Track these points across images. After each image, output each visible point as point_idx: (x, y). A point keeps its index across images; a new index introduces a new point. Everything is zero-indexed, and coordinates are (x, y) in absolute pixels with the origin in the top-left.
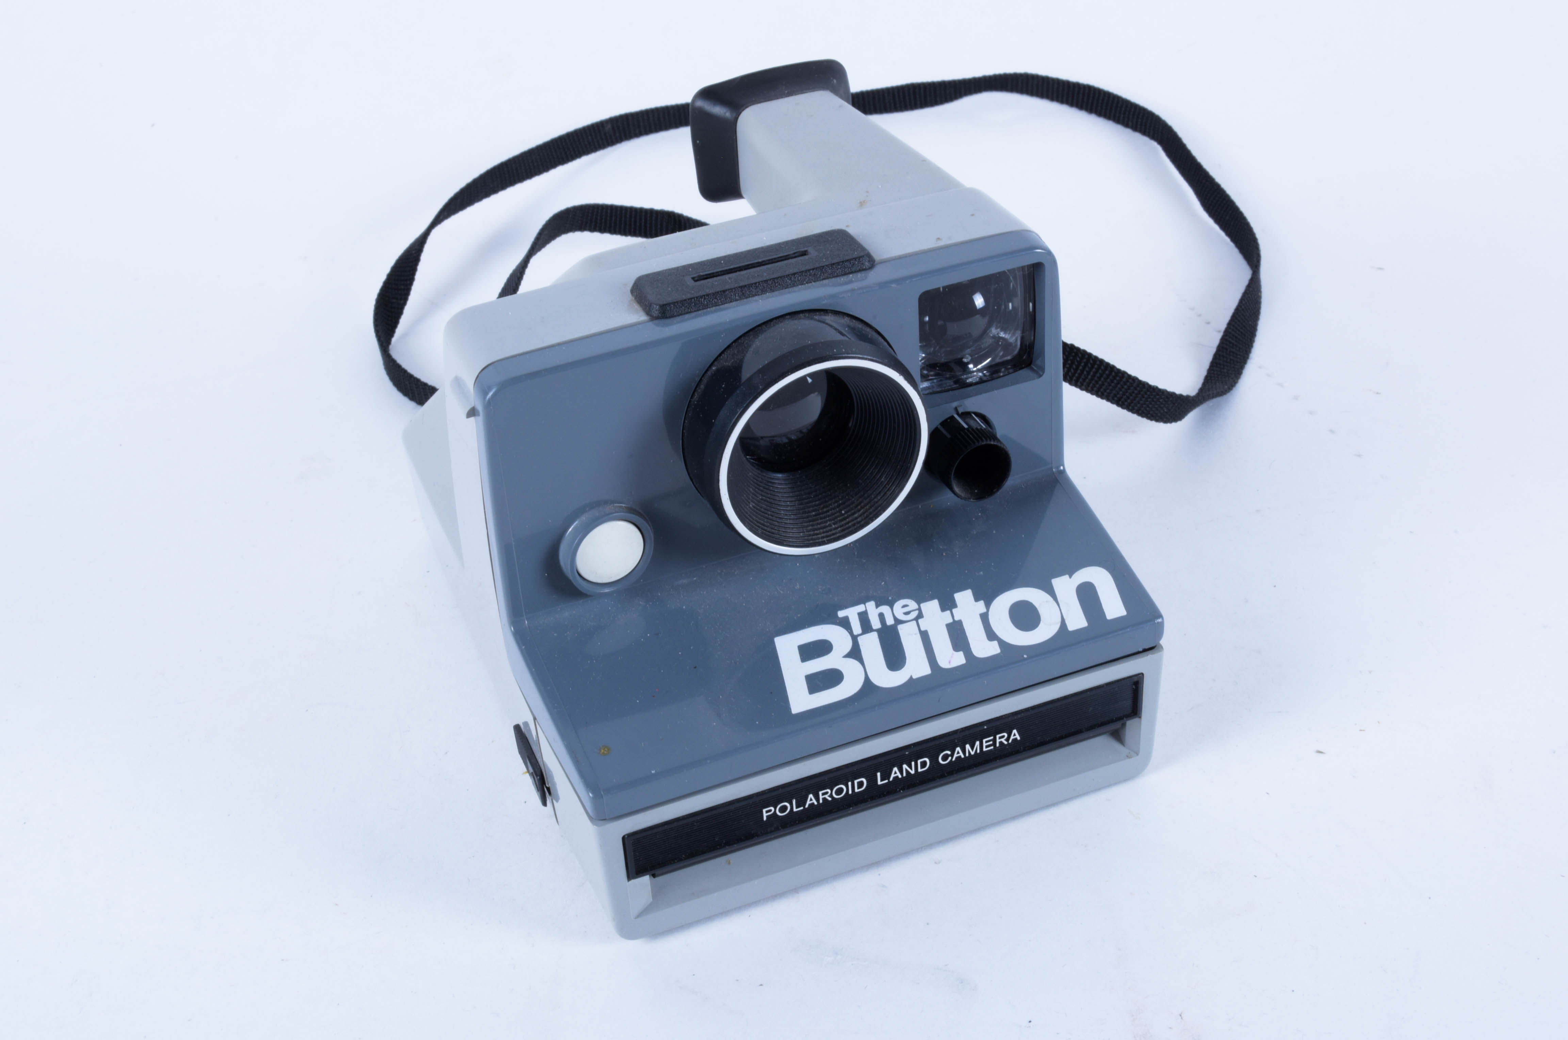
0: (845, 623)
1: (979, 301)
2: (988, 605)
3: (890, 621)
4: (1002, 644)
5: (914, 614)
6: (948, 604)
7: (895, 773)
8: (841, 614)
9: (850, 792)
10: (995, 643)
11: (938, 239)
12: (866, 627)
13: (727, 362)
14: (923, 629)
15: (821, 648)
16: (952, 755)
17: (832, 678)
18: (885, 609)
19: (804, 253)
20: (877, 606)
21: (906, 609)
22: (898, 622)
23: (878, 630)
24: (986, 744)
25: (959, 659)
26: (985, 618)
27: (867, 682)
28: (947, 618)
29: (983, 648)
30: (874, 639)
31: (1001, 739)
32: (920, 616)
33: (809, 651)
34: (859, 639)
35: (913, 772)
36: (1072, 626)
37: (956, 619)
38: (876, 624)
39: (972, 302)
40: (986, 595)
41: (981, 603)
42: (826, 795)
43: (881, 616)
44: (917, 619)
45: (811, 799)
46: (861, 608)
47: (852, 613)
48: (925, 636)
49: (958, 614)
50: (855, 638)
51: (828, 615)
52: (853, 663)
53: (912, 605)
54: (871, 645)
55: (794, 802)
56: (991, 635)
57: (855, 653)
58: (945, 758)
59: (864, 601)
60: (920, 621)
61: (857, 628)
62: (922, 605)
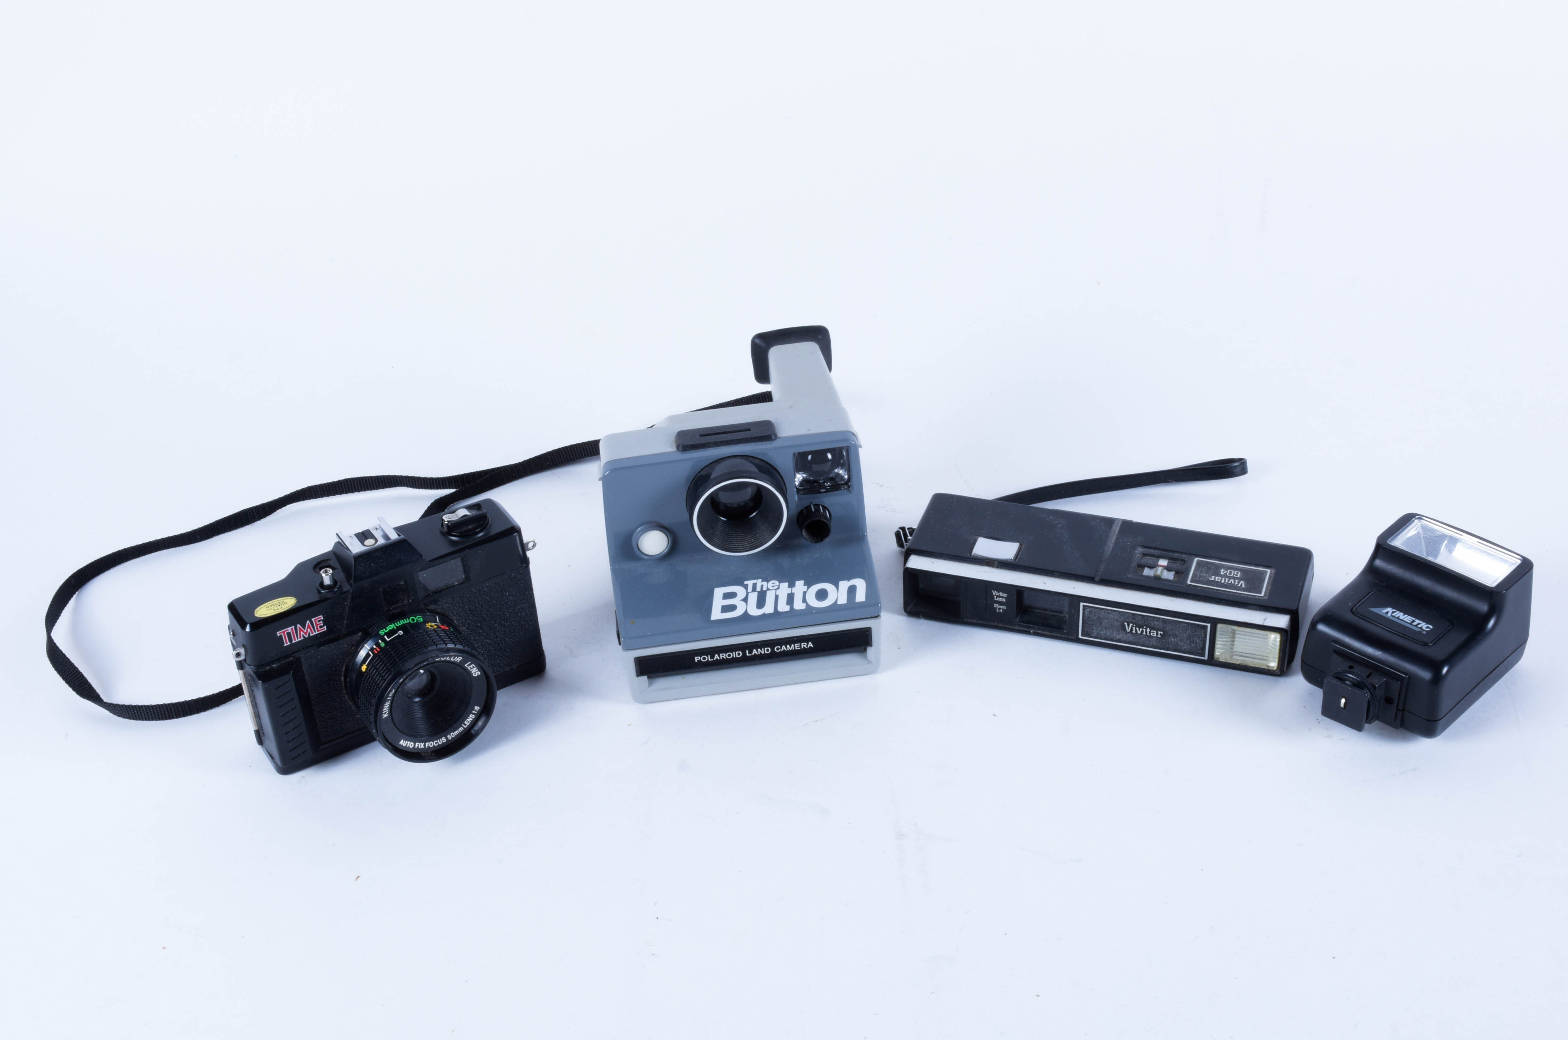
0: (746, 587)
1: (830, 456)
2: (808, 588)
3: (765, 589)
4: (808, 605)
5: (777, 587)
6: (792, 585)
7: (755, 652)
8: (746, 582)
9: (734, 656)
10: (805, 604)
11: (809, 430)
12: (754, 589)
13: (704, 473)
14: (777, 594)
15: (732, 595)
16: (781, 648)
17: (733, 608)
18: (765, 583)
19: (749, 430)
20: (762, 581)
21: (774, 585)
22: (768, 589)
23: (759, 592)
24: (797, 646)
25: (787, 608)
26: (805, 593)
27: (746, 612)
28: (789, 591)
29: (799, 605)
30: (755, 595)
31: (804, 645)
32: (778, 588)
33: (727, 596)
34: (749, 594)
35: (763, 653)
36: (839, 602)
37: (793, 592)
38: (759, 589)
39: (827, 457)
40: (809, 584)
41: (806, 587)
42: (723, 656)
43: (762, 586)
44: (776, 590)
45: (716, 657)
46: (755, 581)
47: (750, 583)
48: (777, 597)
49: (794, 590)
50: (747, 593)
51: (740, 582)
52: (744, 603)
53: (777, 583)
54: (753, 598)
55: (709, 656)
56: (804, 600)
57: (745, 600)
58: (778, 649)
59: (757, 578)
60: (777, 590)
61: (750, 589)
62: (781, 584)
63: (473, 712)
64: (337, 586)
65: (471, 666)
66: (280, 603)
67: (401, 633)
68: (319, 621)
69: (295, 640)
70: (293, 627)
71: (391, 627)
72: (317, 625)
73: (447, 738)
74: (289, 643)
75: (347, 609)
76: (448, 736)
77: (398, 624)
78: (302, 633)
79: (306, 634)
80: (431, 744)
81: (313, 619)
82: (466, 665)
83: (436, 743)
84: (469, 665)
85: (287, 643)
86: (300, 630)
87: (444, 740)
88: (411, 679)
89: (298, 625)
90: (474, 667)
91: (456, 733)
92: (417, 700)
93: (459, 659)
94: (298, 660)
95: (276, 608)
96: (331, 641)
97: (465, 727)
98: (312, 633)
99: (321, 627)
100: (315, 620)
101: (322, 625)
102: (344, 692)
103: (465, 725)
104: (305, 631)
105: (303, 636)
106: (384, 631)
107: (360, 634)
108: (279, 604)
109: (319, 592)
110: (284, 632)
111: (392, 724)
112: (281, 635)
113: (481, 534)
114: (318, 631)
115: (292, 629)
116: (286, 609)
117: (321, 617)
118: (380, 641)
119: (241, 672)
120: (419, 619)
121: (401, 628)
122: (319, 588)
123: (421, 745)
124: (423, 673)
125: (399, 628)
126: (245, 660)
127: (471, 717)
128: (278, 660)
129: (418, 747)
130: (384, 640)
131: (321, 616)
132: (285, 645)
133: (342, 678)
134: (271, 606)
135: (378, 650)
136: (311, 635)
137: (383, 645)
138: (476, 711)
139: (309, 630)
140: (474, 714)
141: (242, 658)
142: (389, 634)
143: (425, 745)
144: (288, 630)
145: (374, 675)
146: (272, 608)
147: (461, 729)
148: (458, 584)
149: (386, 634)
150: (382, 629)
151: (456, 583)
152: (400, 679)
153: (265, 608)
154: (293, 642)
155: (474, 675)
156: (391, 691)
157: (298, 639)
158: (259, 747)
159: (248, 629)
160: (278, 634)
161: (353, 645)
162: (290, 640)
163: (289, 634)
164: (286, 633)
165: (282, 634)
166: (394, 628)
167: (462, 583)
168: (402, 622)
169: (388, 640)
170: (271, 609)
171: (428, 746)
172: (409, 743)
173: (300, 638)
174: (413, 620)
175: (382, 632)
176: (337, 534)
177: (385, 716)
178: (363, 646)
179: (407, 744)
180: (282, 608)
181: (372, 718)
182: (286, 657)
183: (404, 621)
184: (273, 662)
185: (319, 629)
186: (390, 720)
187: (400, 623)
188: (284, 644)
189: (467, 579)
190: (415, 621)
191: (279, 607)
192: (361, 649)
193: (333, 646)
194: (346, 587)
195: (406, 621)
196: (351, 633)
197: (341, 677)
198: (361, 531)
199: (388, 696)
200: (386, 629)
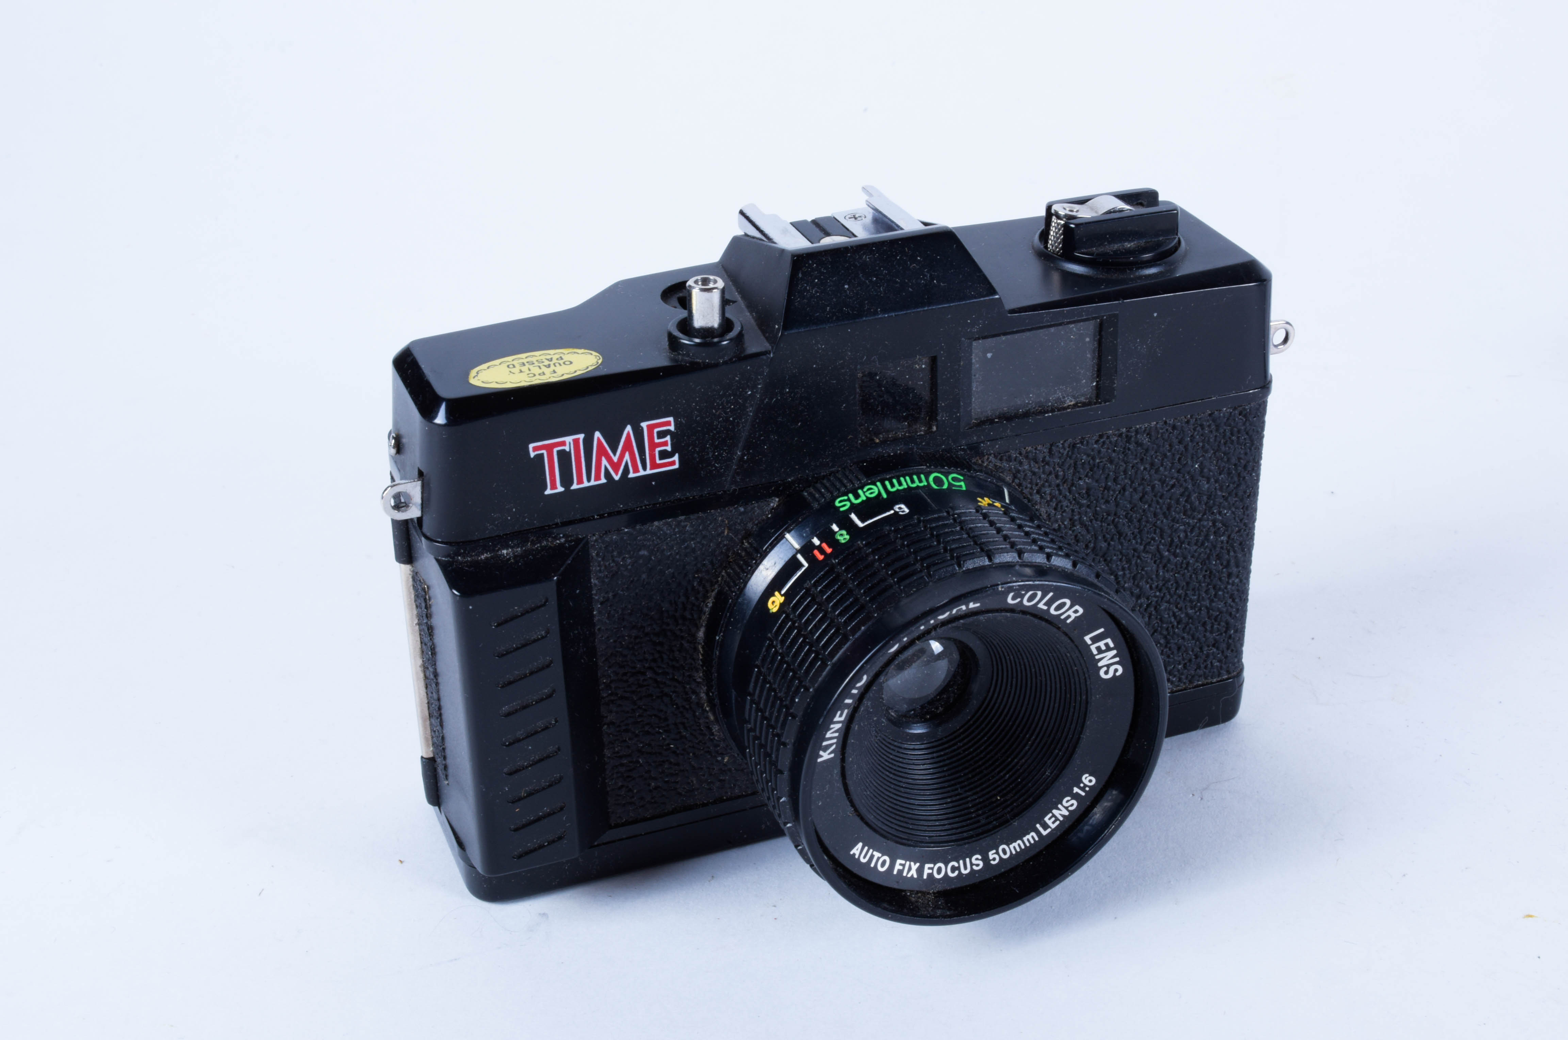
63: (1076, 790)
64: (733, 334)
65: (1101, 644)
66: (551, 360)
67: (903, 509)
68: (661, 435)
69: (580, 481)
70: (581, 436)
71: (872, 491)
72: (653, 446)
73: (985, 859)
74: (560, 489)
75: (750, 411)
76: (991, 854)
77: (893, 486)
78: (604, 462)
79: (616, 467)
80: (939, 871)
81: (644, 425)
82: (1087, 639)
83: (954, 869)
84: (1095, 640)
85: (554, 488)
86: (602, 452)
87: (977, 862)
88: (901, 668)
89: (597, 434)
90: (1108, 649)
91: (1016, 846)
92: (918, 730)
93: (1071, 612)
94: (580, 546)
95: (536, 370)
96: (689, 508)
97: (1045, 833)
98: (636, 470)
99: (664, 455)
100: (651, 428)
101: (669, 448)
102: (699, 676)
103: (1045, 826)
104: (615, 459)
105: (608, 475)
106: (849, 500)
107: (774, 502)
108: (547, 363)
109: (673, 342)
110: (549, 448)
111: (839, 785)
112: (541, 456)
113: (1152, 271)
114: (654, 466)
115: (576, 442)
116: (565, 377)
117: (668, 424)
118: (835, 527)
119: (406, 569)
120: (955, 481)
121: (906, 496)
122: (677, 333)
123: (910, 869)
124: (940, 656)
125: (895, 498)
126: (420, 520)
127: (1067, 807)
128: (521, 536)
129: (900, 872)
130: (846, 524)
131: (671, 419)
132: (548, 492)
133: (701, 634)
134: (524, 364)
135: (829, 550)
136: (632, 475)
137: (843, 537)
138: (1083, 789)
139: (627, 457)
140: (1076, 797)
141: (414, 512)
142: (866, 509)
143: (920, 871)
144: (564, 444)
145: (808, 622)
146: (524, 369)
147: (1031, 838)
148: (1075, 405)
149: (854, 508)
150: (846, 494)
151: (1069, 402)
152: (887, 645)
153: (504, 366)
154: (575, 486)
155: (1102, 673)
156: (857, 677)
157: (589, 480)
158: (431, 810)
159: (441, 419)
160: (533, 449)
161: (748, 535)
162: (567, 480)
163: (564, 457)
164: (555, 450)
165: (544, 452)
166: (880, 494)
167: (1084, 404)
168: (906, 483)
169: (861, 525)
170: (521, 371)
171: (930, 876)
172: (877, 854)
173: (598, 478)
174: (937, 481)
175: (842, 504)
176: (742, 213)
177: (825, 756)
178: (781, 537)
179: (872, 856)
180: (554, 372)
181: (785, 760)
182: (543, 531)
183: (913, 481)
184: (503, 540)
185: (658, 461)
186: (837, 771)
187: (900, 484)
188: (546, 489)
189: (1102, 393)
190: (945, 486)
191: (544, 369)
192: (772, 546)
193: (688, 524)
194: (756, 344)
195: (917, 483)
196: (744, 496)
197: (698, 629)
198: (810, 216)
199: (846, 693)
200: (857, 496)
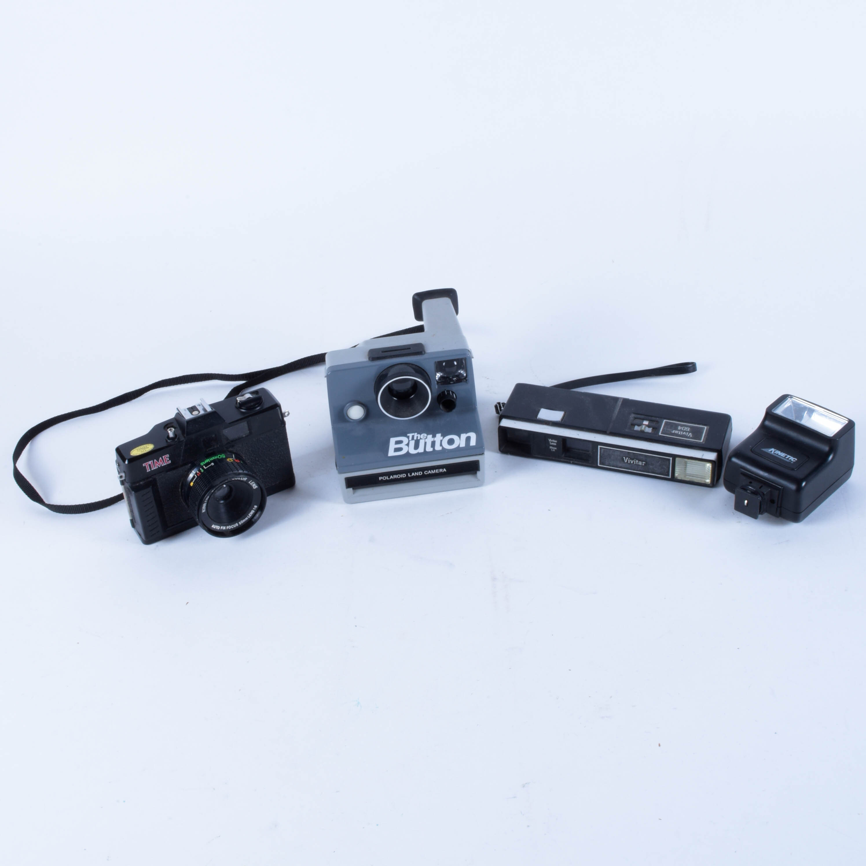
0: (408, 437)
1: (455, 363)
2: (443, 438)
3: (419, 438)
4: (443, 448)
5: (425, 438)
6: (434, 436)
7: (413, 474)
8: (408, 435)
9: (402, 477)
10: (441, 447)
11: (443, 349)
12: (413, 439)
13: (384, 373)
14: (426, 441)
15: (400, 442)
16: (428, 472)
17: (400, 449)
18: (419, 435)
19: (410, 349)
20: (417, 434)
21: (424, 436)
22: (421, 439)
23: (415, 440)
24: (437, 471)
25: (431, 450)
26: (441, 441)
27: (408, 452)
28: (432, 439)
29: (438, 448)
30: (413, 442)
31: (441, 470)
32: (426, 438)
33: (397, 442)
34: (410, 442)
35: (418, 475)
36: (461, 446)
37: (435, 440)
38: (415, 438)
39: (454, 364)
40: (444, 436)
41: (442, 437)
42: (395, 476)
43: (417, 437)
44: (425, 439)
45: (391, 477)
46: (413, 434)
47: (410, 435)
48: (425, 443)
49: (435, 439)
50: (409, 441)
51: (405, 435)
52: (407, 447)
53: (426, 435)
54: (412, 443)
55: (387, 477)
56: (441, 445)
57: (408, 445)
58: (426, 473)
59: (414, 432)
60: (426, 439)
61: (410, 438)
62: (428, 436)
63: (254, 509)
64: (177, 438)
65: (252, 483)
66: (145, 447)
67: (213, 464)
68: (167, 458)
69: (153, 468)
70: (152, 461)
71: (207, 461)
72: (165, 460)
73: (238, 524)
74: (150, 470)
75: (183, 451)
76: (239, 523)
78: (157, 464)
79: (159, 465)
80: (230, 527)
81: (163, 457)
82: (249, 482)
83: (232, 527)
84: (251, 482)
85: (148, 470)
86: (156, 463)
87: (237, 525)
88: (219, 490)
89: (155, 460)
90: (254, 484)
91: (244, 521)
92: (222, 502)
93: (245, 479)
94: (155, 480)
95: (142, 450)
96: (174, 469)
97: (249, 517)
98: (163, 464)
99: (168, 461)
100: (165, 457)
101: (168, 460)
102: (181, 497)
103: (249, 516)
104: (159, 463)
105: (158, 466)
107: (190, 465)
109: (167, 441)
110: (147, 464)
111: (207, 515)
112: (145, 466)
113: (258, 408)
114: (166, 463)
115: (151, 462)
116: (148, 451)
117: (168, 456)
118: (201, 469)
119: (123, 486)
120: (223, 456)
121: (214, 461)
122: (167, 439)
123: (224, 528)
124: (226, 487)
125: (211, 462)
126: (125, 480)
127: (252, 512)
128: (144, 480)
129: (222, 529)
130: (203, 468)
131: (168, 455)
132: (148, 471)
133: (180, 490)
134: (140, 449)
135: (200, 474)
136: (162, 465)
137: (202, 471)
138: (255, 508)
139: (161, 463)
140: (254, 510)
141: (123, 478)
142: (206, 465)
143: (226, 528)
144: (149, 463)
145: (197, 488)
146: (140, 450)
147: (246, 519)
148: (245, 436)
149: (204, 465)
150: (202, 462)
151: (244, 436)
152: (212, 490)
153: (136, 450)
154: (152, 469)
155: (254, 488)
156: (207, 497)
157: (155, 467)
158: (132, 529)
159: (126, 462)
160: (144, 465)
161: (186, 471)
162: (150, 468)
163: (150, 465)
164: (148, 464)
165: (146, 465)
167: (248, 436)
168: (213, 458)
169: (205, 468)
170: (140, 451)
171: (228, 529)
172: (217, 526)
173: (156, 467)
174: (220, 457)
175: (202, 464)
176: (177, 409)
177: (203, 511)
178: (191, 472)
179: (216, 527)
180: (146, 450)
181: (196, 512)
182: (148, 478)
184: (141, 481)
185: (167, 462)
186: (206, 513)
187: (212, 458)
188: (147, 471)
189: (251, 433)
190: (221, 457)
191: (144, 450)
192: (190, 473)
193: (174, 471)
194: (182, 439)
195: (215, 458)
196: (185, 464)
197: (179, 489)
198: (191, 406)
199: (205, 500)
200: (204, 462)
